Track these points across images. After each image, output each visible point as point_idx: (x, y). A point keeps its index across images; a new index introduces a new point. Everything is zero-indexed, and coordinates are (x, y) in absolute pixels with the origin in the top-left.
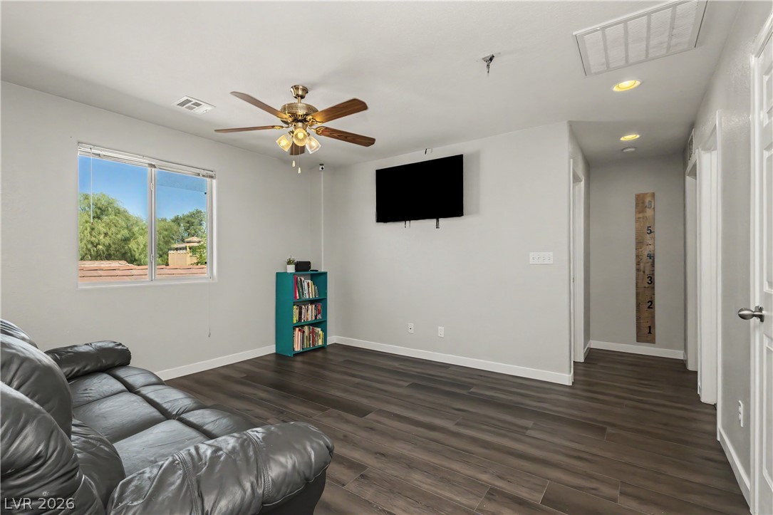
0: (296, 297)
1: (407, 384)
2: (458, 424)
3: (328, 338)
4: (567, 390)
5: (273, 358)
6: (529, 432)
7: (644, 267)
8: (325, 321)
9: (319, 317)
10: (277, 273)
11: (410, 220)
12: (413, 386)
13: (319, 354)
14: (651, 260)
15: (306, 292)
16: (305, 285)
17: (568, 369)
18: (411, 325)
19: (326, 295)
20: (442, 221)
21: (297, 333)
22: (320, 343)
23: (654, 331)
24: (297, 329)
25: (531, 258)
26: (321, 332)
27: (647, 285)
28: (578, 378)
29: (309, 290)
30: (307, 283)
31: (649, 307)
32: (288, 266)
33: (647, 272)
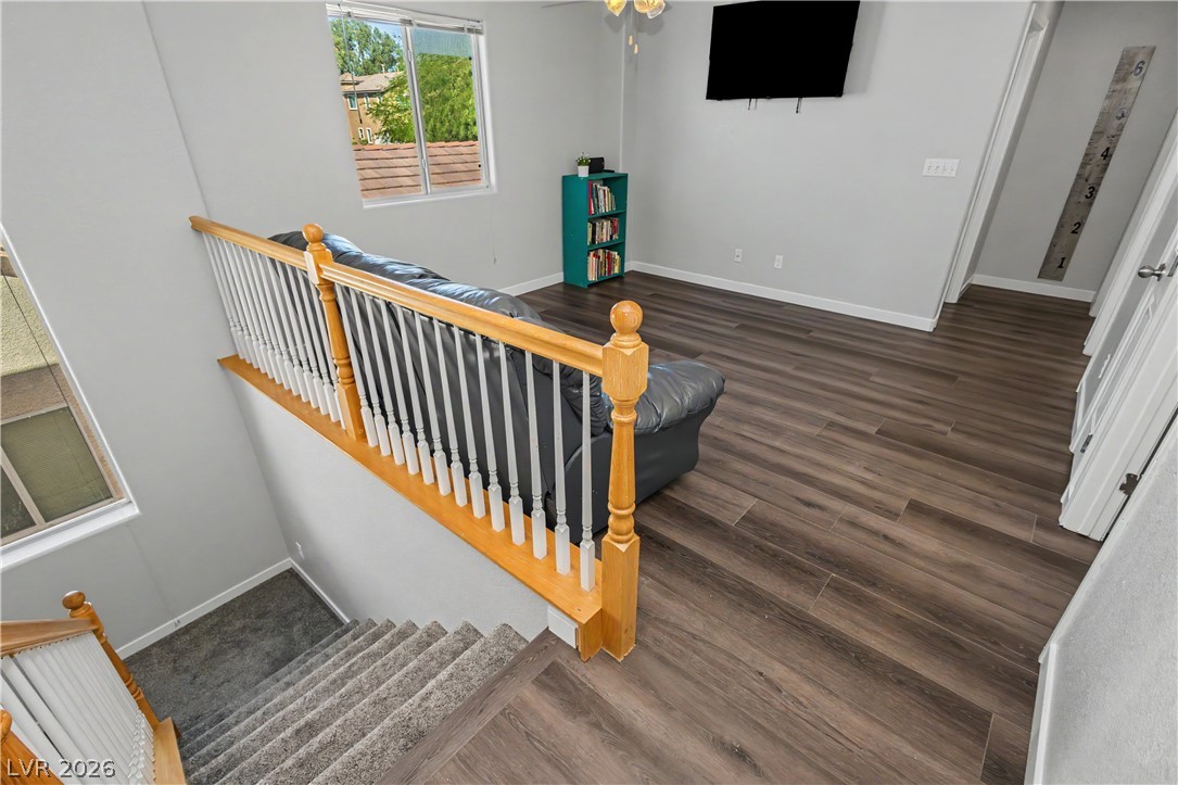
0: (590, 211)
1: (735, 325)
2: (797, 368)
3: (626, 264)
4: (927, 337)
5: (561, 289)
6: (872, 379)
7: (1091, 173)
8: (624, 243)
9: (615, 237)
10: (564, 177)
11: (757, 98)
12: (741, 327)
13: (615, 285)
14: (1104, 162)
15: (601, 204)
16: (601, 193)
17: (933, 313)
18: (739, 251)
19: (625, 208)
20: (806, 101)
21: (592, 260)
22: (616, 270)
23: (1067, 266)
24: (592, 253)
25: (926, 167)
26: (617, 257)
27: (1083, 199)
28: (943, 323)
29: (605, 202)
30: (603, 191)
31: (1073, 232)
32: (580, 167)
33: (1091, 181)
